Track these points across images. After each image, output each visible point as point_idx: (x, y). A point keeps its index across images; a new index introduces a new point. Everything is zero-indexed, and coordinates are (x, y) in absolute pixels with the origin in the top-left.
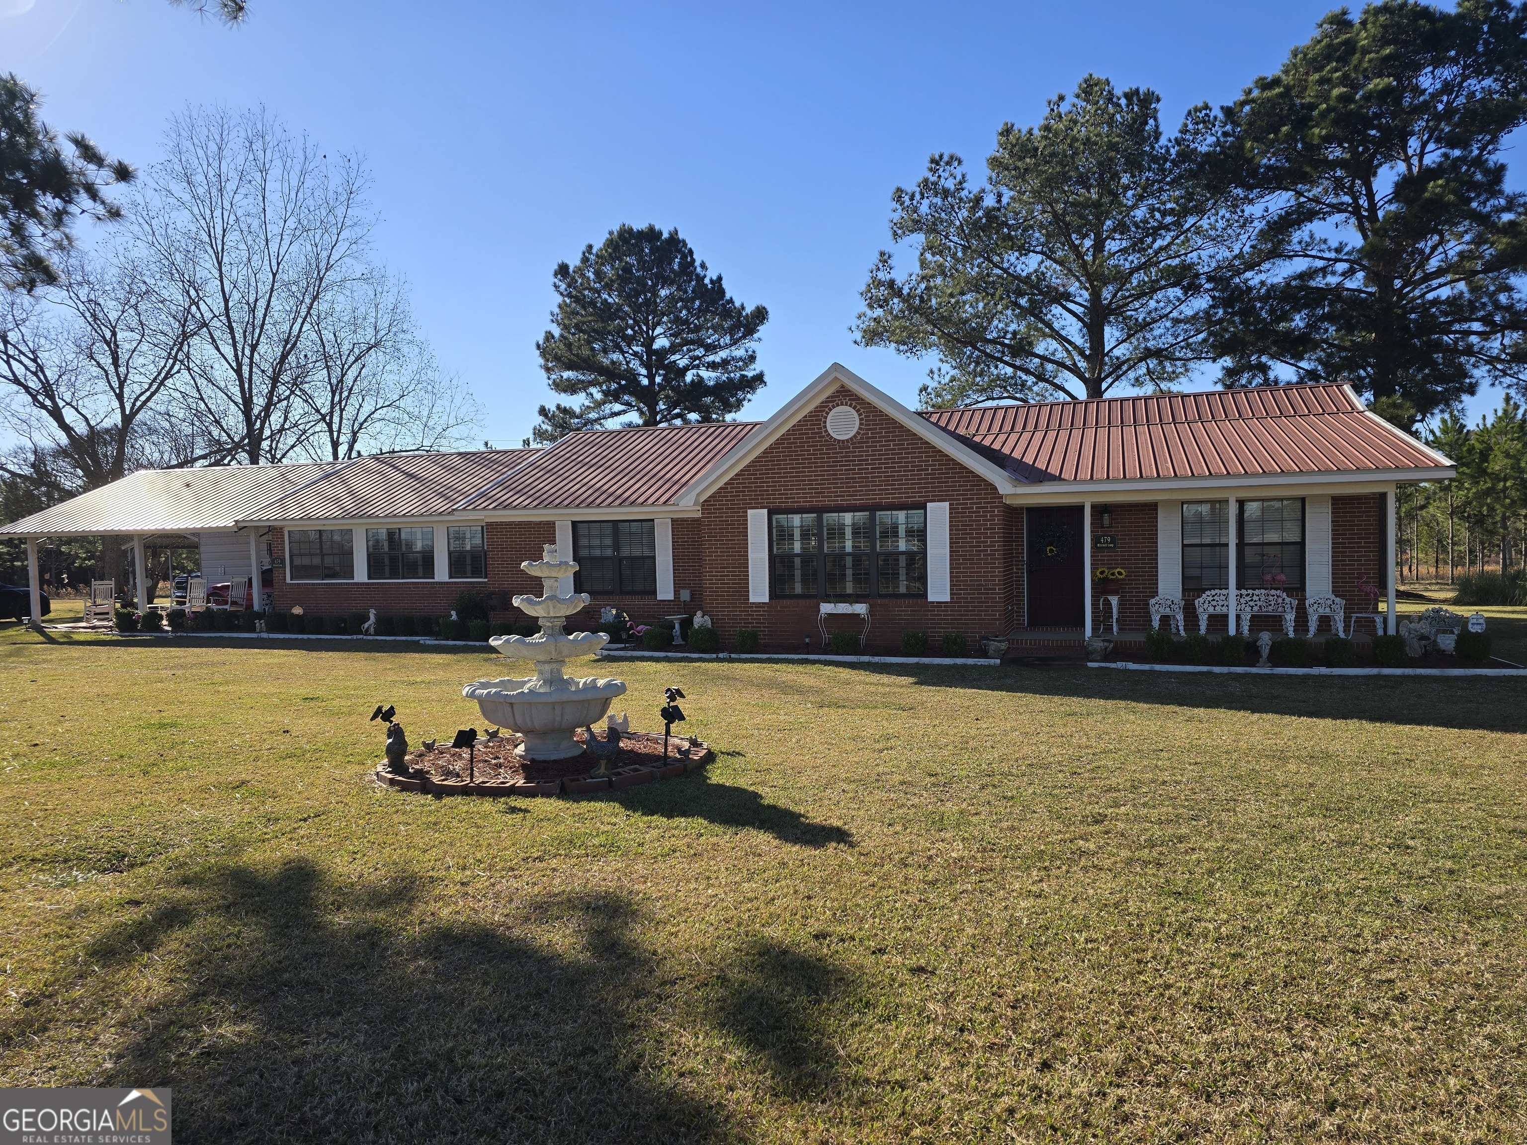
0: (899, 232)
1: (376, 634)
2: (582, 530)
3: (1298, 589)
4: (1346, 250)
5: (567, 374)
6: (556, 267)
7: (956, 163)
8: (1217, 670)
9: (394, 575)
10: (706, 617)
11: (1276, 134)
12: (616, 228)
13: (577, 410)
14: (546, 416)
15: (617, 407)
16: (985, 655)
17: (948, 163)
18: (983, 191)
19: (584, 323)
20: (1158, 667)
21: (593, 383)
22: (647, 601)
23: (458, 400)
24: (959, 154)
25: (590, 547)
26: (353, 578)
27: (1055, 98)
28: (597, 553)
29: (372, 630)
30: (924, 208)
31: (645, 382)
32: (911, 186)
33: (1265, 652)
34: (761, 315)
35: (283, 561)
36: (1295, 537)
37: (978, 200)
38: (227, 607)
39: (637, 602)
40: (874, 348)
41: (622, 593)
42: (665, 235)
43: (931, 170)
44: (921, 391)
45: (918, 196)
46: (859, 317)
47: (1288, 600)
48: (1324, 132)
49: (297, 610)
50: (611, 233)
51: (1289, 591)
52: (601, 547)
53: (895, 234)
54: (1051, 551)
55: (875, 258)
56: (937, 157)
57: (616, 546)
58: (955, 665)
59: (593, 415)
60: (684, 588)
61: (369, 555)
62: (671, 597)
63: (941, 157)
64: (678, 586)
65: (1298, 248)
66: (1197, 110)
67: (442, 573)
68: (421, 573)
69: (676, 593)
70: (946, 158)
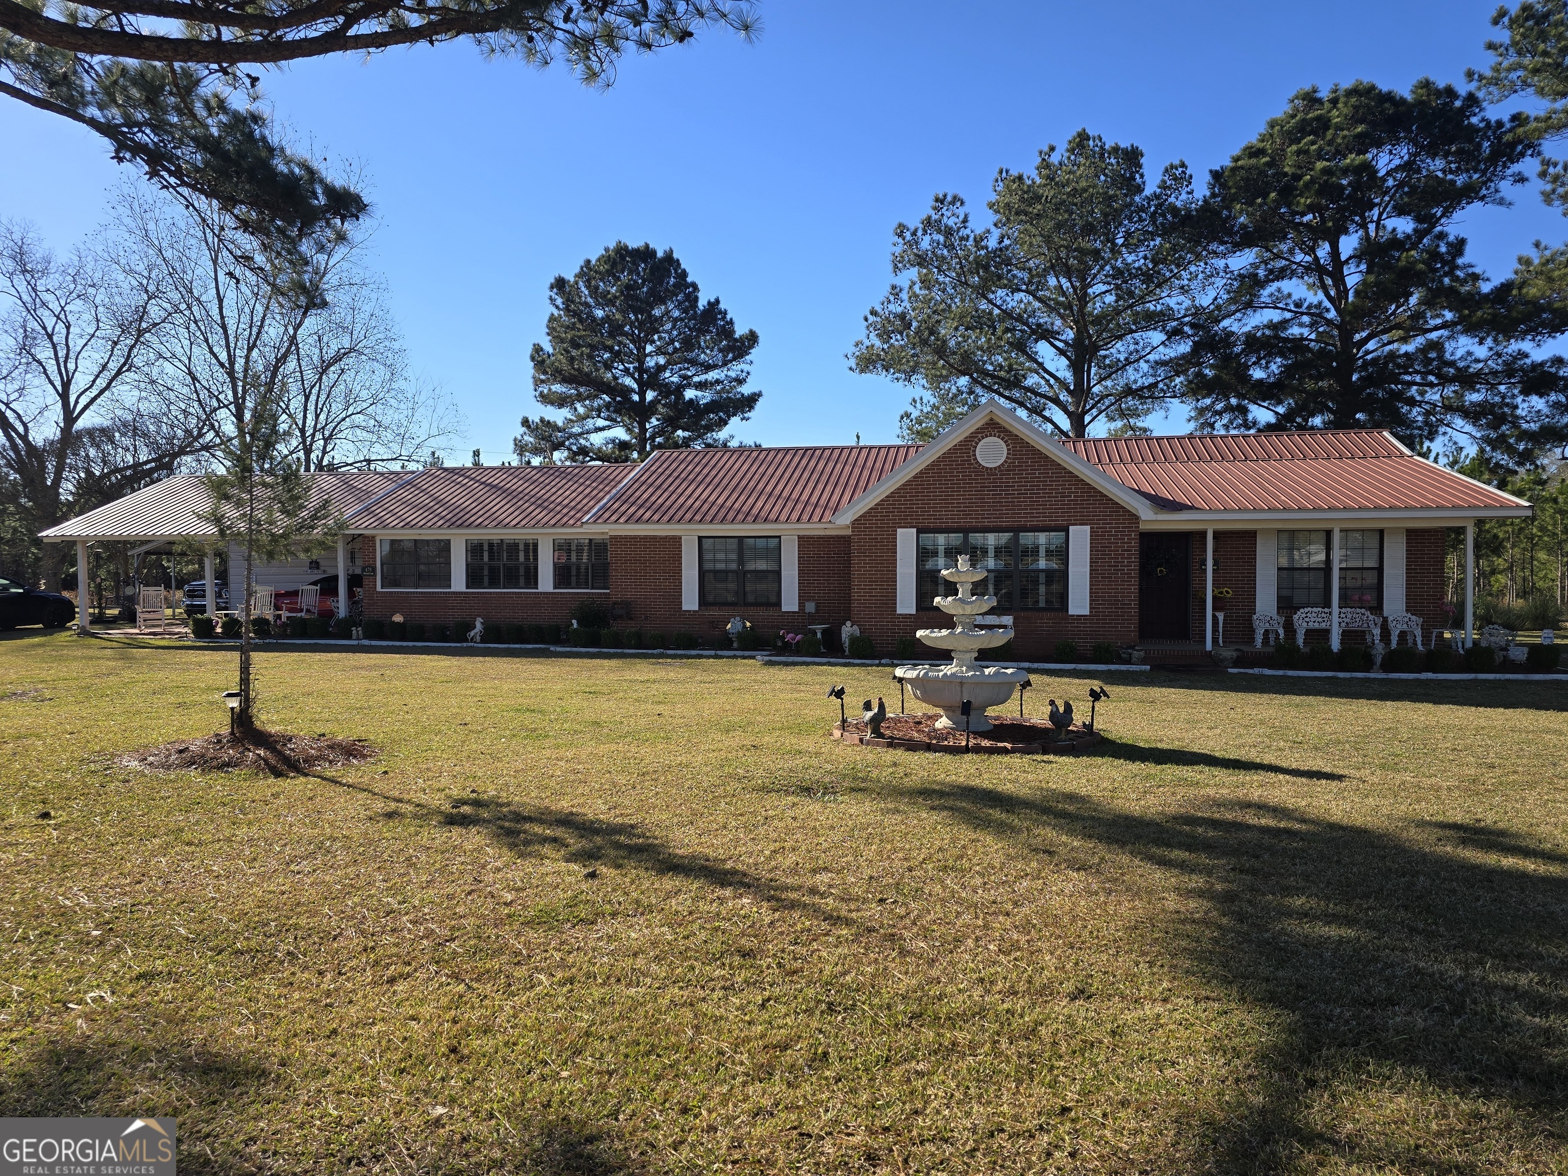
0: (900, 265)
1: (482, 641)
2: (707, 544)
3: (1378, 608)
4: (1306, 305)
5: (557, 388)
6: (553, 281)
7: (958, 204)
8: (1341, 675)
9: (494, 583)
10: (855, 627)
11: (1264, 198)
12: (612, 245)
13: (560, 424)
14: (529, 427)
15: (601, 423)
16: (1128, 662)
17: (953, 203)
18: (988, 231)
19: (580, 337)
20: (1290, 673)
21: (580, 398)
22: (771, 612)
23: (440, 411)
24: (962, 195)
25: (715, 561)
26: (450, 587)
27: (1046, 149)
28: (721, 566)
29: (478, 638)
30: (925, 244)
31: (636, 398)
32: (914, 222)
33: (1379, 660)
34: (752, 338)
35: (374, 570)
36: (1372, 563)
37: (978, 240)
38: (303, 614)
39: (762, 613)
40: (867, 376)
41: (747, 604)
42: (660, 254)
43: (935, 208)
44: (902, 418)
45: (920, 233)
46: (857, 345)
47: (1371, 617)
48: (1309, 201)
49: (398, 618)
50: (607, 250)
51: (1371, 609)
52: (725, 561)
53: (896, 267)
54: (1161, 571)
55: (886, 290)
56: (941, 196)
57: (741, 561)
58: (1109, 671)
59: (576, 430)
60: (808, 600)
61: (467, 565)
62: (796, 608)
63: (945, 196)
64: (803, 599)
65: (1268, 300)
66: (1172, 167)
67: (546, 582)
68: (522, 581)
69: (801, 605)
70: (949, 198)
